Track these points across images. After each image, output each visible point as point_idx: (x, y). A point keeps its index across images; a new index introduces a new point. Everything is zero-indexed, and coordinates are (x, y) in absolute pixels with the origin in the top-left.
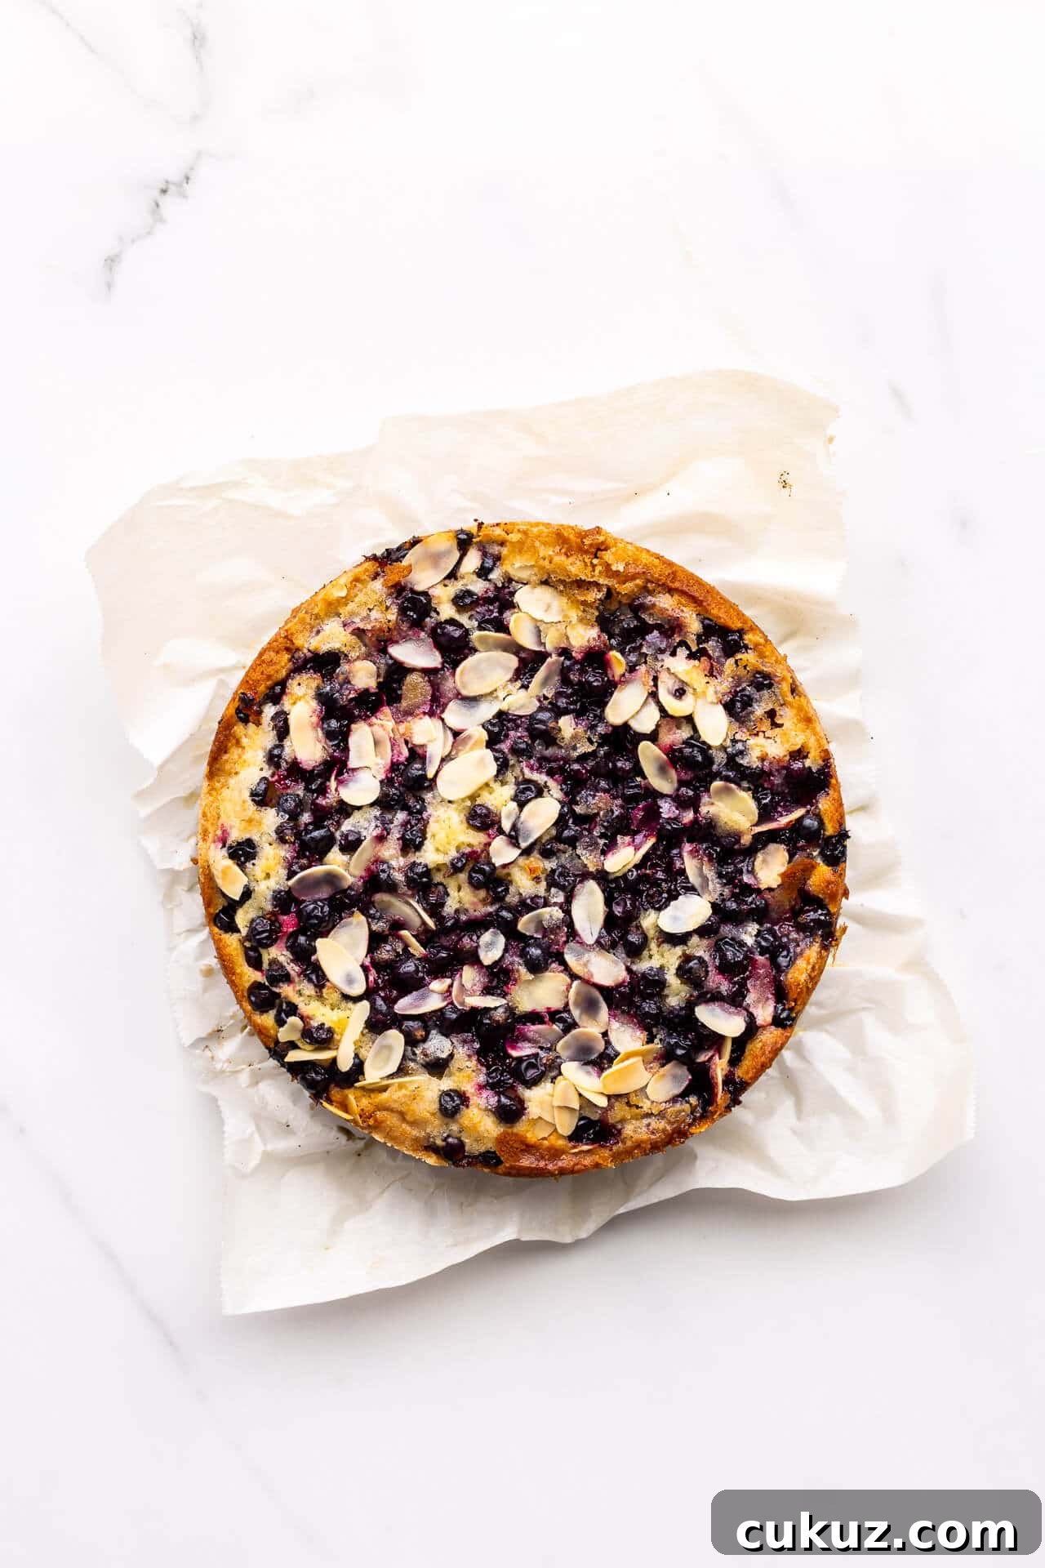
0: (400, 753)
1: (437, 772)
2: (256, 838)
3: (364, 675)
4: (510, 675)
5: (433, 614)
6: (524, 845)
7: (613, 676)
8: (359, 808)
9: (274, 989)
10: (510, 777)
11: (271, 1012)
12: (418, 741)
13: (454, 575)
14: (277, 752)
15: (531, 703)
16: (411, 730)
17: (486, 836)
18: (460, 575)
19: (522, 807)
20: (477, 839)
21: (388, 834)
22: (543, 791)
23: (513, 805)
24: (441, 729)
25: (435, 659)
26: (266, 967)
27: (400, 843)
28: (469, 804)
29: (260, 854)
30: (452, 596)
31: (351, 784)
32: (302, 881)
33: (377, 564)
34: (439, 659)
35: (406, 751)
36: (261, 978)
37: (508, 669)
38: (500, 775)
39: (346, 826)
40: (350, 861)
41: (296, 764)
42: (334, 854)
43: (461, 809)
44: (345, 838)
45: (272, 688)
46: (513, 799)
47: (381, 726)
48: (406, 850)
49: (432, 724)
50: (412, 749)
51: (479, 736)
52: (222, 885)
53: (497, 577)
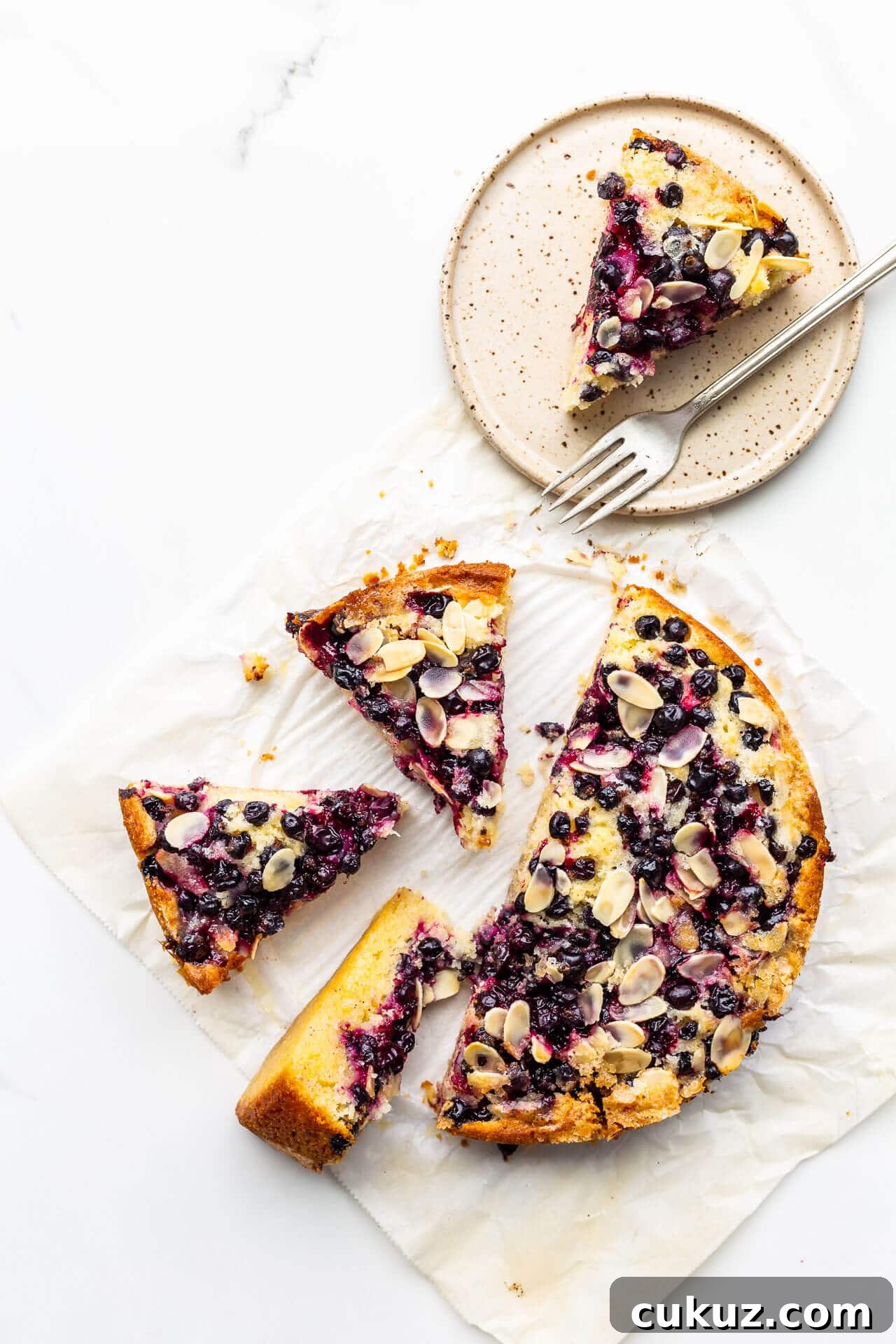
0: (672, 881)
1: (637, 885)
2: (749, 751)
3: (735, 923)
4: (621, 988)
5: (706, 1004)
6: (540, 866)
7: (538, 1038)
8: (683, 823)
9: (673, 643)
10: (579, 912)
12: (663, 899)
13: (707, 1042)
14: (771, 830)
15: (594, 977)
16: (672, 904)
17: (572, 858)
18: (703, 1045)
19: (557, 894)
20: (579, 850)
21: (650, 816)
22: (547, 914)
23: (564, 890)
24: (651, 919)
25: (685, 969)
26: (689, 658)
27: (636, 814)
28: (599, 875)
29: (741, 742)
30: (700, 1027)
31: (697, 836)
32: (698, 742)
33: (770, 1015)
34: (683, 971)
35: (669, 886)
36: (687, 645)
37: (626, 992)
38: (589, 910)
39: (686, 802)
40: (668, 775)
41: (751, 829)
42: (683, 775)
43: (604, 866)
44: (682, 793)
45: (798, 874)
46: (567, 897)
47: (698, 892)
48: (629, 811)
49: (659, 917)
50: (665, 889)
51: (619, 932)
52: (757, 702)
53: (673, 1060)
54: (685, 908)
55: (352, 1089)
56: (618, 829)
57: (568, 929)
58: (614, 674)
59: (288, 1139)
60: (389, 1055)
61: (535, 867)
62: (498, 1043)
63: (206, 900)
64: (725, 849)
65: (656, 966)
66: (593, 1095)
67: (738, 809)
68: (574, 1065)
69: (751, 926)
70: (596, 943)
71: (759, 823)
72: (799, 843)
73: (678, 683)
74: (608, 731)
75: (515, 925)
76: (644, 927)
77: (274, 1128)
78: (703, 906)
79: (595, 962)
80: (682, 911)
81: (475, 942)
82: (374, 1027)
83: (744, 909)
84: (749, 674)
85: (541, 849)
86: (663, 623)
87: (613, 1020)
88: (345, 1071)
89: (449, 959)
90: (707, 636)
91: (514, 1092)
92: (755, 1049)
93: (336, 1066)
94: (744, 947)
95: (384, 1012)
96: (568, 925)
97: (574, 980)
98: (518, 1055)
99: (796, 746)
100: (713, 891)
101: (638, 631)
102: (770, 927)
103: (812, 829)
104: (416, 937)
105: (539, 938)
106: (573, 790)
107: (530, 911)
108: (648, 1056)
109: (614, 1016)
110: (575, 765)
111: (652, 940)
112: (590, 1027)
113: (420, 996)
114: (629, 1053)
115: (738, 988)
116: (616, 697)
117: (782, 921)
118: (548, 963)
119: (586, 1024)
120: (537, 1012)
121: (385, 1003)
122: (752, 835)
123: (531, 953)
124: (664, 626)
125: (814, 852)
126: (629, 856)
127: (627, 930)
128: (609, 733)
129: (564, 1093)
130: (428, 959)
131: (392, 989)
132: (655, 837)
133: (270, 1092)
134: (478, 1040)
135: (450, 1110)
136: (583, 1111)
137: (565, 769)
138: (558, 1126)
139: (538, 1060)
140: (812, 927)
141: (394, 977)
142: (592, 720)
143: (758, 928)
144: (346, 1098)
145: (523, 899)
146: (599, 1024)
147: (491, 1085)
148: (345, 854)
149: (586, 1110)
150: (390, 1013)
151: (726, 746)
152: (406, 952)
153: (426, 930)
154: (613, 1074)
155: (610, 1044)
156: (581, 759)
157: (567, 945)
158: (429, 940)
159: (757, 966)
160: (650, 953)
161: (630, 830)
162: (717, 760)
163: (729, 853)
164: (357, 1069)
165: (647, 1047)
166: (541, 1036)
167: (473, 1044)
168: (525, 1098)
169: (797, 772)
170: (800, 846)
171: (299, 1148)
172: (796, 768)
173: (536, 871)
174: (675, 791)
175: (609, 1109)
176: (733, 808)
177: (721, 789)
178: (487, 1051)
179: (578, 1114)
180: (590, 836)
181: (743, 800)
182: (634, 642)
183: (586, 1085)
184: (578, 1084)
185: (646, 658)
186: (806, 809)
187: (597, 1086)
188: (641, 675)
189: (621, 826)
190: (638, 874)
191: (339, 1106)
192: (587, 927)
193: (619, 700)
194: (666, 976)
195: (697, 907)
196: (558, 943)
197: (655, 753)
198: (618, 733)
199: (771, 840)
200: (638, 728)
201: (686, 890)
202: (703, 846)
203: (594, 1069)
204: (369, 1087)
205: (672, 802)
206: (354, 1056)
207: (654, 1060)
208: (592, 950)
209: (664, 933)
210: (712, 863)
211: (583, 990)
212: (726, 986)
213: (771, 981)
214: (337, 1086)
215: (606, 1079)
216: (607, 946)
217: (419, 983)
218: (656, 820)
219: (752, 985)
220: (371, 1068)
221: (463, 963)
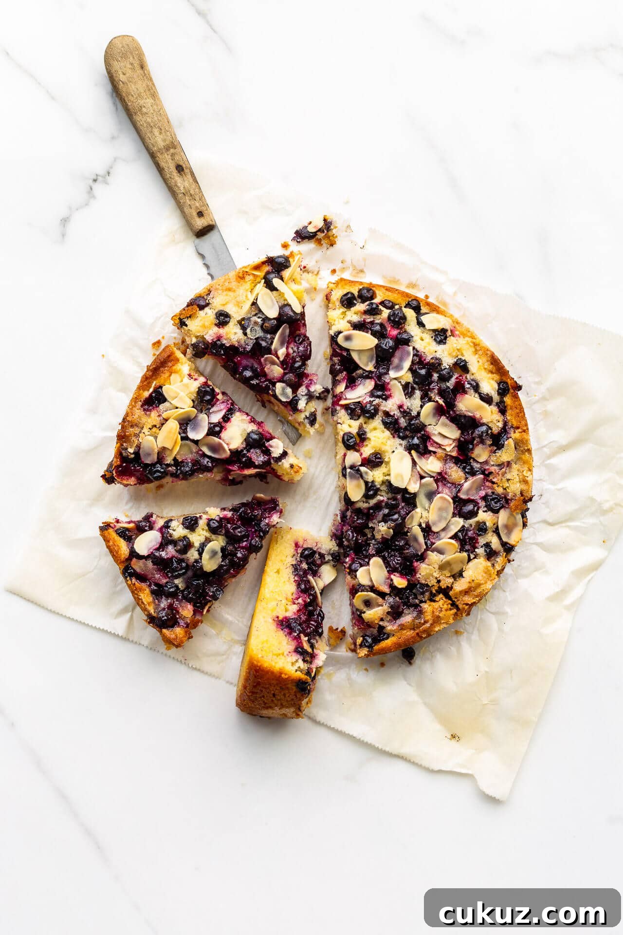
0: (432, 445)
1: (412, 456)
2: (442, 347)
3: (481, 454)
4: (430, 523)
5: (485, 509)
6: (348, 470)
7: (394, 575)
8: (422, 407)
9: (368, 303)
10: (384, 488)
11: (357, 293)
12: (432, 458)
13: (496, 531)
14: (476, 388)
15: (411, 523)
16: (439, 459)
17: (365, 456)
18: (495, 534)
19: (366, 483)
20: (367, 451)
21: (400, 411)
22: (366, 498)
23: (370, 479)
24: (429, 473)
25: (464, 494)
26: (381, 307)
27: (392, 414)
28: (386, 460)
29: (434, 343)
30: (488, 524)
31: (434, 411)
32: (408, 353)
33: (526, 499)
34: (463, 496)
35: (431, 449)
36: (377, 300)
37: (434, 524)
38: (389, 484)
39: (418, 393)
40: (400, 382)
41: (464, 392)
42: (409, 378)
43: (387, 454)
44: (413, 389)
45: (505, 407)
46: (373, 482)
47: (451, 445)
48: (387, 414)
49: (434, 470)
50: (430, 452)
51: (413, 488)
52: (433, 315)
53: (480, 551)
54: (447, 458)
55: (296, 651)
56: (385, 428)
57: (383, 501)
58: (341, 336)
59: (272, 700)
60: (311, 626)
61: (346, 473)
62: (372, 589)
63: (169, 587)
64: (454, 412)
65: (445, 499)
66: (443, 594)
67: (451, 384)
68: (423, 582)
69: (491, 451)
70: (403, 502)
71: (468, 386)
72: (497, 388)
73: (381, 325)
74: (353, 374)
75: (351, 516)
76: (428, 480)
77: (260, 698)
78: (457, 452)
79: (408, 514)
80: (446, 460)
81: (333, 540)
82: (294, 612)
83: (482, 442)
84: (421, 301)
85: (344, 460)
86: (356, 294)
87: (434, 543)
88: (287, 643)
89: (322, 556)
90: (387, 290)
91: (395, 614)
92: (527, 522)
93: (280, 643)
94: (493, 465)
95: (296, 602)
96: (381, 498)
97: (400, 531)
98: (386, 590)
99: (469, 331)
100: (459, 440)
101: (343, 305)
102: (503, 446)
103: (501, 376)
104: (297, 552)
105: (368, 515)
106: (348, 417)
107: (355, 501)
108: (465, 554)
109: (433, 541)
110: (342, 402)
111: (436, 485)
112: (423, 554)
113: (315, 584)
114: (452, 559)
115: (500, 490)
116: (348, 350)
117: (508, 438)
118: (380, 528)
119: (420, 554)
120: (388, 561)
121: (294, 596)
122: (466, 395)
123: (367, 527)
124: (358, 296)
125: (509, 390)
126: (398, 441)
127: (418, 485)
128: (354, 374)
129: (425, 602)
130: (310, 561)
131: (295, 587)
132: (409, 423)
133: (248, 675)
134: (359, 592)
135: (362, 643)
136: (441, 606)
137: (338, 408)
138: (430, 622)
139: (400, 587)
140: (528, 434)
141: (293, 580)
142: (340, 371)
143: (496, 450)
144: (295, 657)
145: (348, 496)
146: (427, 549)
147: (379, 615)
148: (252, 540)
149: (443, 605)
150: (300, 601)
151: (427, 348)
152: (294, 563)
153: (301, 545)
154: (450, 577)
155: (439, 559)
156: (345, 397)
157: (386, 511)
158: (305, 549)
159: (505, 473)
160: (438, 494)
161: (391, 425)
162: (425, 360)
163: (458, 413)
164: (294, 640)
165: (462, 550)
166: (396, 574)
167: (357, 595)
168: (403, 615)
169: (477, 347)
170: (499, 389)
171: (282, 704)
172: (475, 345)
173: (347, 474)
174: (408, 390)
175: (456, 598)
176: (448, 384)
177: (435, 376)
178: (367, 595)
179: (439, 609)
180: (370, 439)
181: (451, 377)
182: (344, 313)
183: (436, 591)
184: (431, 593)
185: (356, 319)
186: (492, 366)
187: (443, 587)
188: (357, 330)
189: (386, 425)
190: (409, 449)
191: (293, 664)
192: (393, 495)
193: (351, 351)
194: (454, 503)
195: (454, 454)
196: (381, 513)
197: (387, 373)
198: (360, 372)
199: (480, 394)
200: (369, 363)
201: (443, 447)
202: (441, 416)
203: (436, 578)
204: (306, 646)
205: (410, 397)
206: (288, 633)
207: (469, 556)
208: (403, 507)
209: (441, 478)
210: (451, 424)
211: (409, 534)
212: (492, 492)
213: (518, 478)
214: (285, 653)
215: (447, 581)
216: (410, 500)
217: (310, 578)
218: (405, 412)
219: (508, 485)
220: (302, 635)
221: (332, 555)
